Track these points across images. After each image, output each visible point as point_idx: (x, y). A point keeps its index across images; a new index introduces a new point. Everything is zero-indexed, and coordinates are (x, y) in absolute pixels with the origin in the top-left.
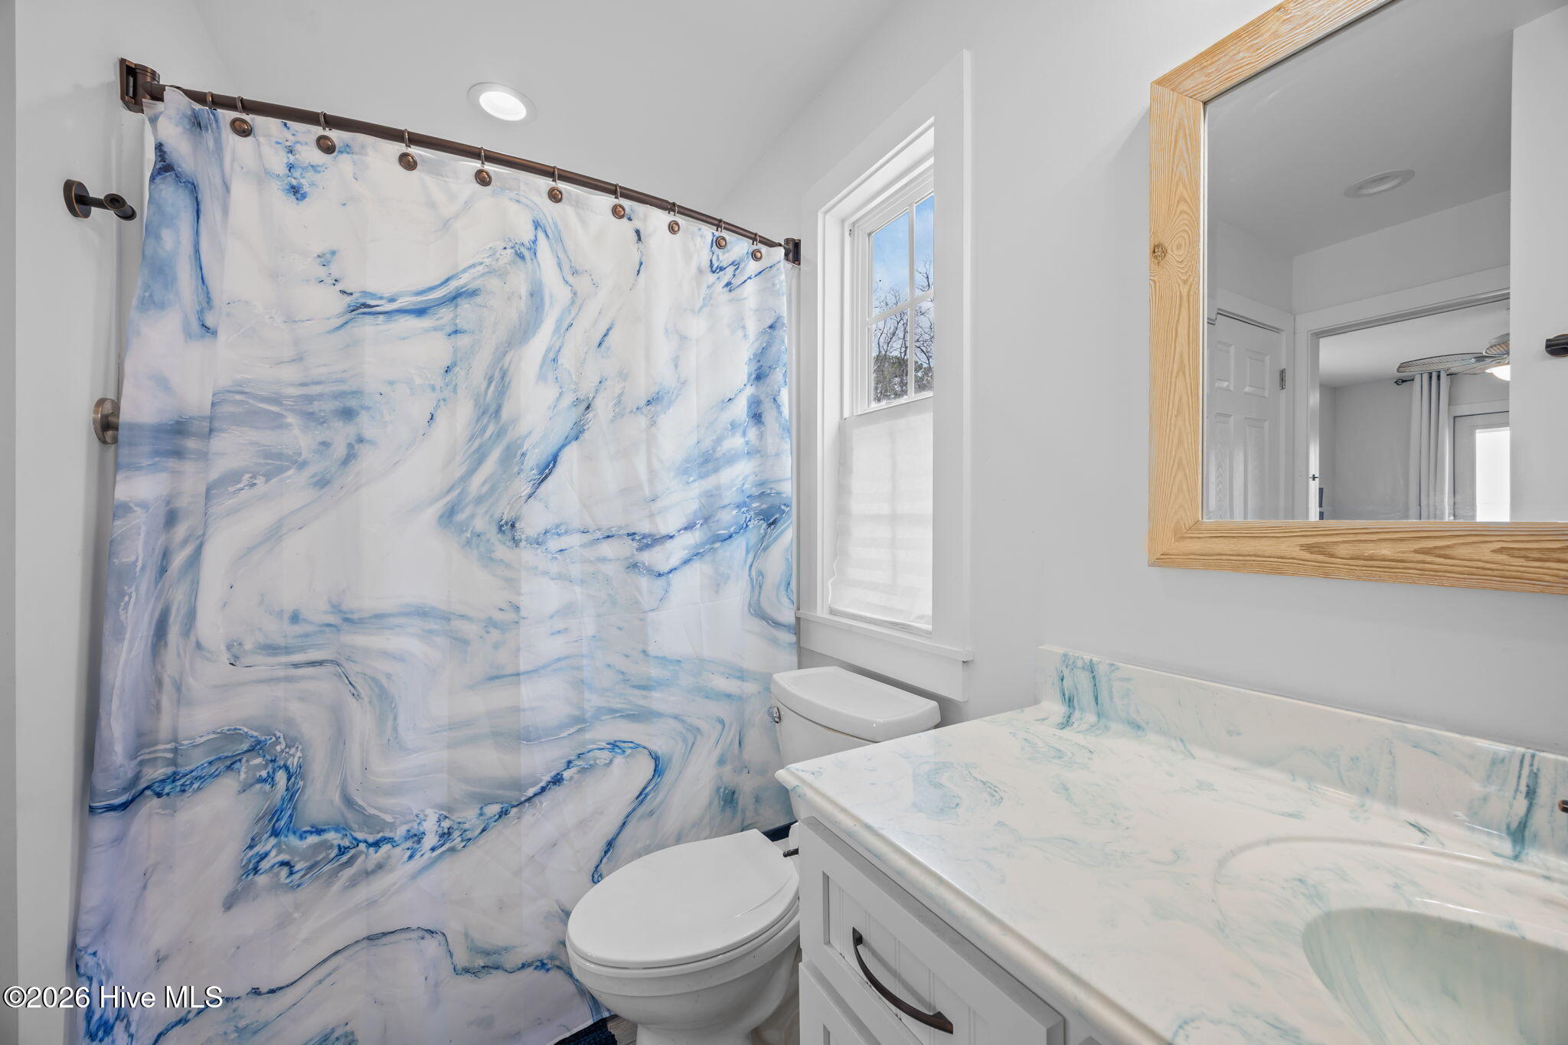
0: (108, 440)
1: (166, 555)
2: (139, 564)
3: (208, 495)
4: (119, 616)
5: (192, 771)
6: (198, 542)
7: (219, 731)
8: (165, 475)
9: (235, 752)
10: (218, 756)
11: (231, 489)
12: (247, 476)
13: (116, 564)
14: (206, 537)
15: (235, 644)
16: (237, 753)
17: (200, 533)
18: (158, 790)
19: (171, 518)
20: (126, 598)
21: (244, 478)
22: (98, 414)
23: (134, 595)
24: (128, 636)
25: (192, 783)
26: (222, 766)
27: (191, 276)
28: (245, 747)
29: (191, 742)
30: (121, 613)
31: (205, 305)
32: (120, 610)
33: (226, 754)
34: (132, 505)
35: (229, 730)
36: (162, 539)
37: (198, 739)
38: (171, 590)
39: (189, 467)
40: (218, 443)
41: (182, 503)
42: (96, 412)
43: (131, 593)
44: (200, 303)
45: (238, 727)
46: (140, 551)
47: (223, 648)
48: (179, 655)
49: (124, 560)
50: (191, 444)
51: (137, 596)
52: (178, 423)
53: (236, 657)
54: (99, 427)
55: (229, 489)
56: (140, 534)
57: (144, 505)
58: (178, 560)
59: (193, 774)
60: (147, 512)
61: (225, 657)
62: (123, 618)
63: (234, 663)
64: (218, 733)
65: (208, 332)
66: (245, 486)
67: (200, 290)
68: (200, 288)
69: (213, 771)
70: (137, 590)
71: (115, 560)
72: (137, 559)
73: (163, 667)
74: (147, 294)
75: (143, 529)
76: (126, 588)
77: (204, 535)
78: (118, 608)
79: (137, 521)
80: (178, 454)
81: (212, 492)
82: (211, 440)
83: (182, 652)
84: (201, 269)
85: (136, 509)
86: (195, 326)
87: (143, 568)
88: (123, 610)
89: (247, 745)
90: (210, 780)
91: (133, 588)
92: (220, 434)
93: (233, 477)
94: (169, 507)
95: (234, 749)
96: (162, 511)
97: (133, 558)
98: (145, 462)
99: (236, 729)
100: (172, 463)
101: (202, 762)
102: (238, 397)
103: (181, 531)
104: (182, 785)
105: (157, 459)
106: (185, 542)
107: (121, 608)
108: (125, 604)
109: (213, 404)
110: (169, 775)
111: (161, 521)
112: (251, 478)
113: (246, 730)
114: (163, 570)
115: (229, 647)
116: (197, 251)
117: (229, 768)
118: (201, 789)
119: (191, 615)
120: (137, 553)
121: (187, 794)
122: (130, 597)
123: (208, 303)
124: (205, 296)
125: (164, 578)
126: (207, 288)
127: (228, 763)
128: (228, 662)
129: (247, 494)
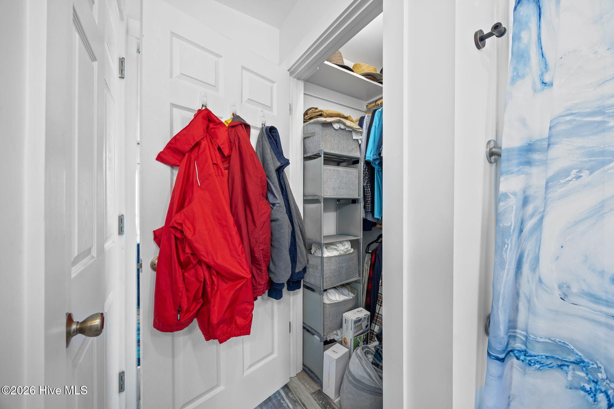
0: (493, 161)
1: (522, 223)
2: (512, 227)
3: (547, 187)
4: (503, 255)
5: (535, 356)
6: (541, 215)
7: (553, 339)
8: (523, 176)
9: (564, 358)
10: (552, 355)
11: (562, 181)
12: (574, 171)
13: (501, 226)
14: (545, 213)
15: (565, 286)
16: (565, 359)
17: (542, 210)
18: (517, 355)
19: (525, 201)
20: (506, 246)
21: (571, 173)
22: (488, 148)
23: (510, 244)
24: (507, 267)
25: (535, 364)
26: (555, 364)
27: (536, 54)
28: (572, 359)
29: (535, 338)
30: (504, 254)
31: (544, 70)
32: (503, 252)
33: (557, 356)
34: (509, 194)
35: (560, 342)
36: (521, 213)
37: (539, 338)
38: (524, 242)
39: (534, 170)
40: (553, 152)
41: (531, 192)
42: (487, 148)
43: (508, 243)
44: (541, 70)
45: (567, 343)
46: (513, 220)
47: (556, 287)
48: (528, 281)
49: (505, 224)
50: (536, 156)
51: (511, 246)
52: (530, 145)
53: (566, 295)
54: (488, 155)
55: (561, 181)
56: (513, 211)
57: (515, 194)
58: (529, 225)
59: (536, 358)
60: (516, 198)
61: (557, 293)
62: (504, 257)
63: (564, 299)
64: (552, 341)
65: (546, 86)
66: (572, 179)
67: (541, 62)
68: (541, 60)
69: (549, 363)
70: (511, 243)
71: (501, 224)
72: (511, 224)
73: (520, 286)
74: (515, 73)
75: (515, 207)
76: (506, 240)
77: (544, 211)
78: (502, 250)
79: (512, 203)
80: (529, 163)
81: (549, 184)
82: (548, 152)
83: (531, 280)
84: (542, 49)
85: (511, 196)
86: (539, 85)
87: (514, 230)
88: (504, 252)
89: (574, 358)
90: (546, 368)
91: (509, 241)
92: (555, 146)
93: (565, 173)
94: (525, 195)
95: (564, 356)
96: (521, 197)
97: (509, 224)
98: (515, 169)
99: (564, 343)
100: (527, 169)
101: (542, 354)
102: (568, 118)
103: (530, 208)
104: (529, 361)
105: (521, 167)
106: (532, 215)
107: (504, 251)
108: (506, 249)
109: (550, 128)
110: (523, 350)
111: (521, 202)
112: (577, 172)
113: (572, 347)
114: (521, 231)
115: (560, 287)
116: (539, 39)
117: (560, 366)
118: (541, 370)
119: (537, 260)
120: (512, 221)
121: (533, 368)
122: (508, 246)
123: (546, 68)
124: (544, 64)
125: (521, 235)
126: (545, 59)
127: (559, 363)
128: (559, 297)
129: (574, 184)
